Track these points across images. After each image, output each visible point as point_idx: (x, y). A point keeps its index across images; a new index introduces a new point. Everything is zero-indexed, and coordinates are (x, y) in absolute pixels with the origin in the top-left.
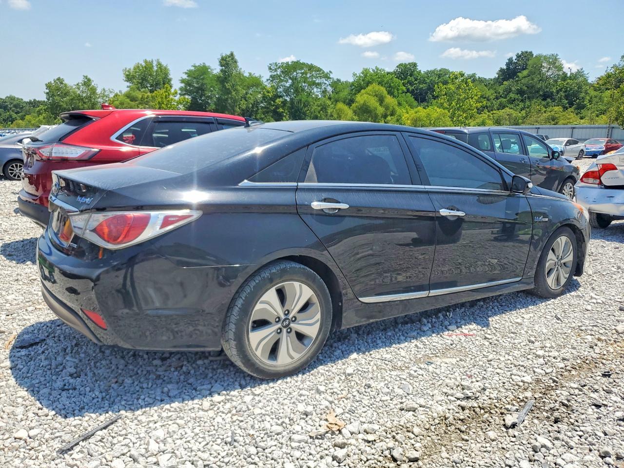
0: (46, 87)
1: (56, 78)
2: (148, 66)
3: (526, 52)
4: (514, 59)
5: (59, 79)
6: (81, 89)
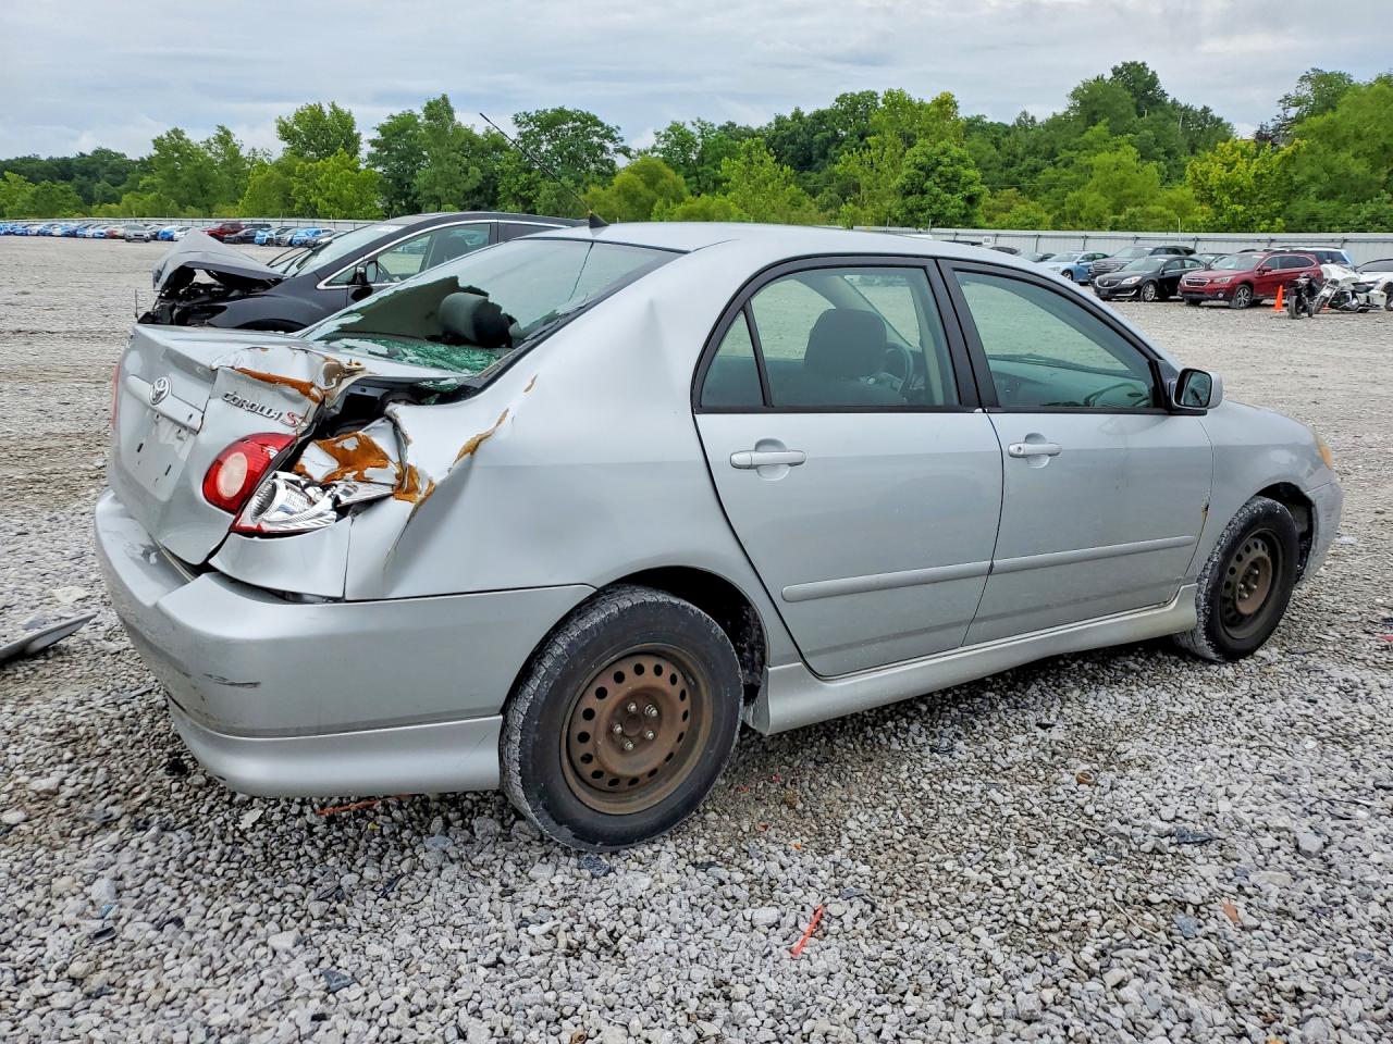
1: (169, 129)
2: (316, 113)
5: (176, 131)
6: (214, 149)
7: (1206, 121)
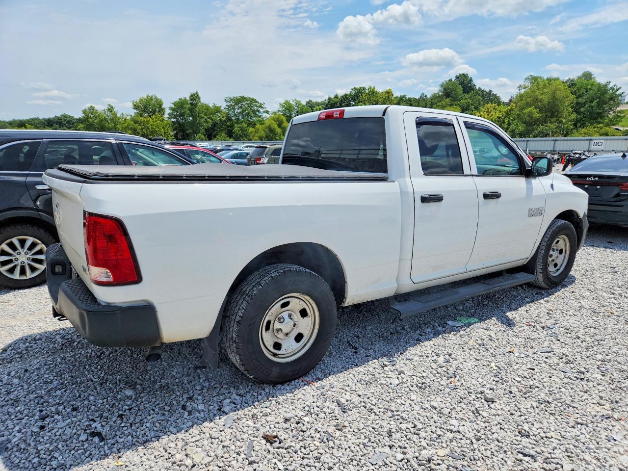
1: (89, 106)
2: (149, 100)
3: (463, 74)
4: (453, 80)
6: (106, 113)
7: (491, 95)
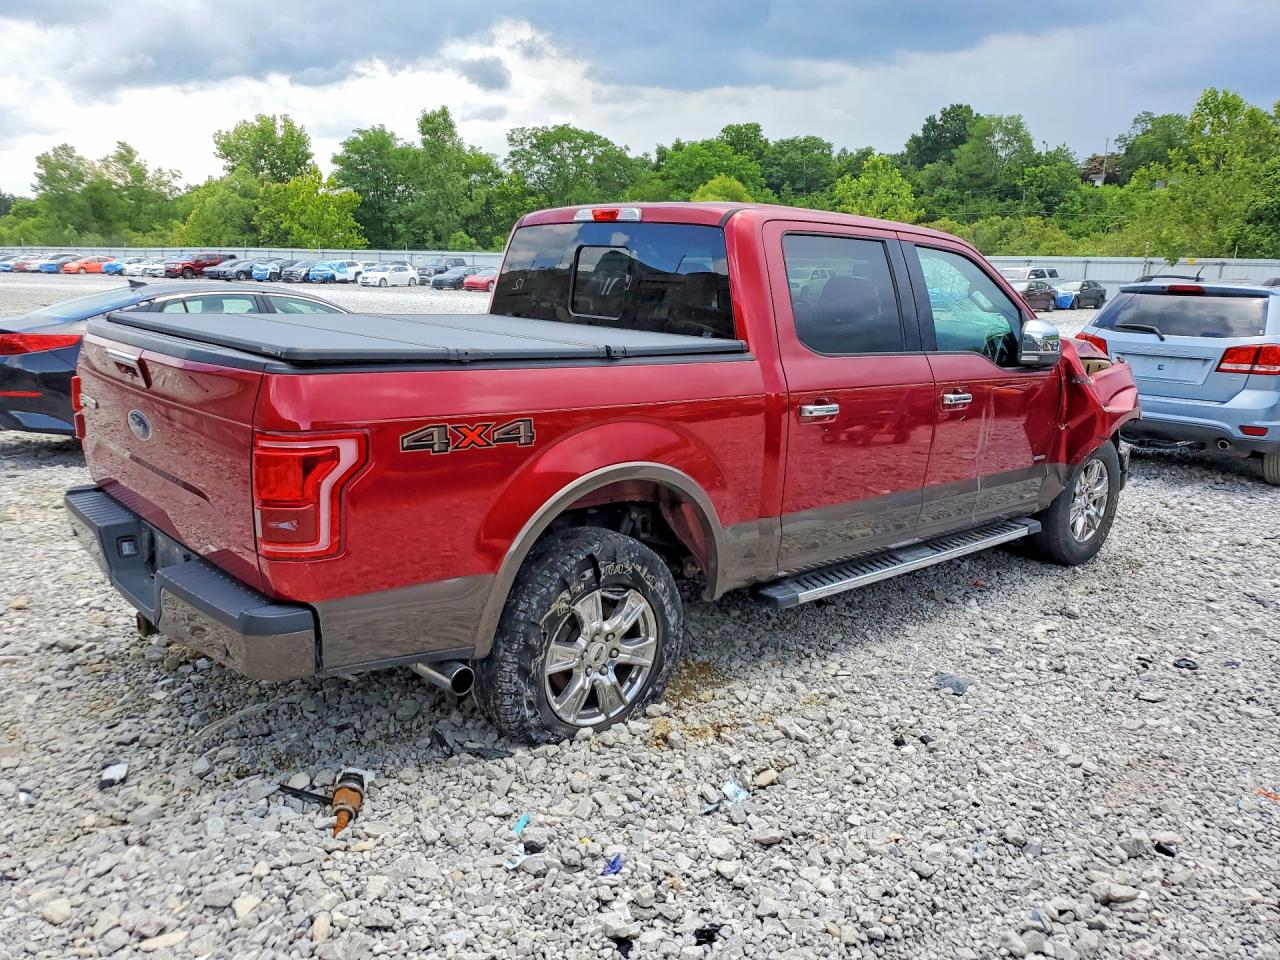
0: (37, 164)
1: (59, 144)
2: (264, 131)
3: (961, 107)
4: (938, 118)
5: (64, 148)
6: (113, 169)
